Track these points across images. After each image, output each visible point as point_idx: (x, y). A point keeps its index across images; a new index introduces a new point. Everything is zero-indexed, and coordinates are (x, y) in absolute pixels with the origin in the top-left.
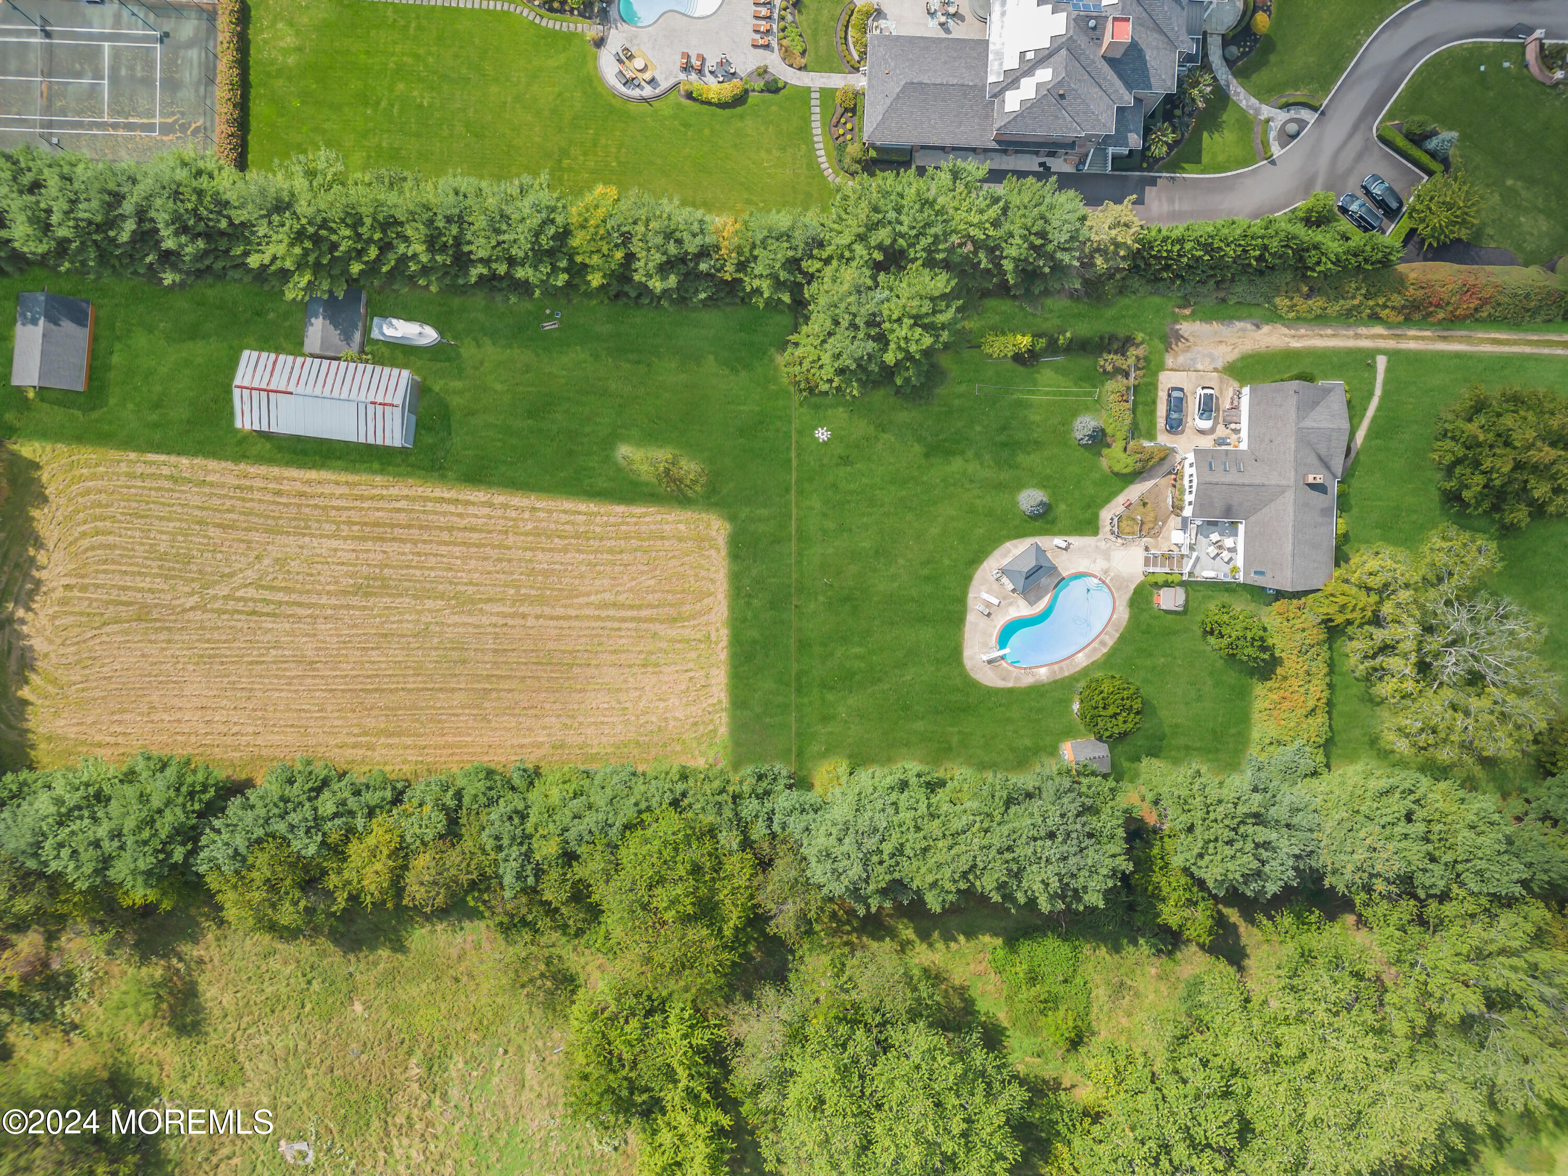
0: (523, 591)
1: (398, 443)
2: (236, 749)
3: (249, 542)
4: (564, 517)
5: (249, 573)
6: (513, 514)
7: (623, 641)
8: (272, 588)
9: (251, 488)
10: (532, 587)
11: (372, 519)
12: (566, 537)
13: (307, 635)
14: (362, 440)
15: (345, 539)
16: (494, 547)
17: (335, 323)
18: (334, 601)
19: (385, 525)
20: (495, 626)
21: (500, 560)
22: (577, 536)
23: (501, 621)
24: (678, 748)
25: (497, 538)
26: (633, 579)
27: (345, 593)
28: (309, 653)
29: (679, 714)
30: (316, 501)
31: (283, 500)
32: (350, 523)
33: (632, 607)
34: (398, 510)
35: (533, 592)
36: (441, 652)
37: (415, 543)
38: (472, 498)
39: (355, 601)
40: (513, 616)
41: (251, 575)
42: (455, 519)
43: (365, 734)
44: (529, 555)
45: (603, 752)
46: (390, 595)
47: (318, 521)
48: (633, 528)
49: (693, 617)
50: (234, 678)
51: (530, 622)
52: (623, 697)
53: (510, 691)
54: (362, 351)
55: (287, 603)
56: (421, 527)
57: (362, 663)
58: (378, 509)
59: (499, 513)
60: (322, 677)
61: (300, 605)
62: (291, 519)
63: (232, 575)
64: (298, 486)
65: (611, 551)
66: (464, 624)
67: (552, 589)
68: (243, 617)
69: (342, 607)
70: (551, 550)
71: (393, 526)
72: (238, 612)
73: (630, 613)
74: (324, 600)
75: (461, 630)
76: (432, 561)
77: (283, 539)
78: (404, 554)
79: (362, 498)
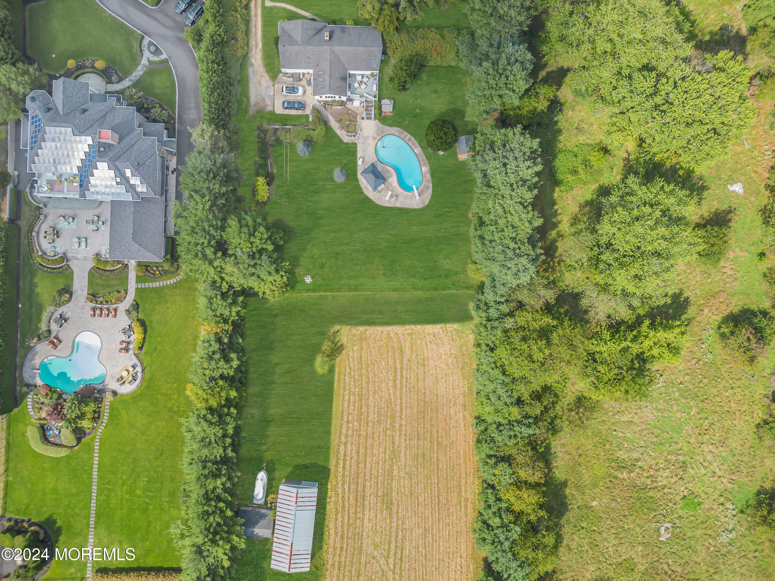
0: (389, 426)
1: (315, 490)
2: (468, 566)
3: (366, 562)
4: (352, 407)
5: (381, 562)
6: (350, 432)
7: (412, 376)
8: (389, 550)
9: (340, 562)
10: (386, 422)
11: (354, 502)
12: (361, 405)
13: (412, 532)
14: (315, 508)
15: (364, 515)
16: (367, 441)
17: (256, 523)
18: (395, 520)
19: (357, 496)
20: (406, 440)
21: (373, 438)
22: (361, 400)
23: (403, 437)
24: (465, 348)
25: (362, 440)
26: (382, 372)
27: (391, 514)
28: (421, 531)
29: (448, 348)
30: (345, 530)
31: (345, 546)
32: (356, 513)
33: (395, 372)
34: (349, 489)
35: (389, 421)
36: (419, 466)
37: (365, 480)
38: (343, 453)
39: (394, 509)
40: (400, 431)
41: (382, 561)
42: (353, 461)
43: (460, 503)
44: (370, 424)
45: (467, 385)
46: (391, 492)
47: (355, 528)
48: (356, 373)
49: (400, 342)
50: (434, 569)
51: (404, 422)
52: (440, 376)
53: (438, 432)
54: (270, 508)
55: (396, 543)
56: (358, 478)
57: (425, 505)
58: (349, 499)
59: (350, 439)
60: (432, 525)
61: (397, 537)
62: (355, 543)
63: (383, 571)
64: (338, 539)
65: (368, 383)
66: (405, 455)
67: (387, 412)
68: (403, 565)
69: (397, 516)
70: (368, 413)
71: (357, 491)
72: (401, 567)
73: (399, 373)
74: (394, 525)
75: (408, 457)
76: (374, 472)
77: (365, 546)
78: (371, 486)
79: (343, 507)
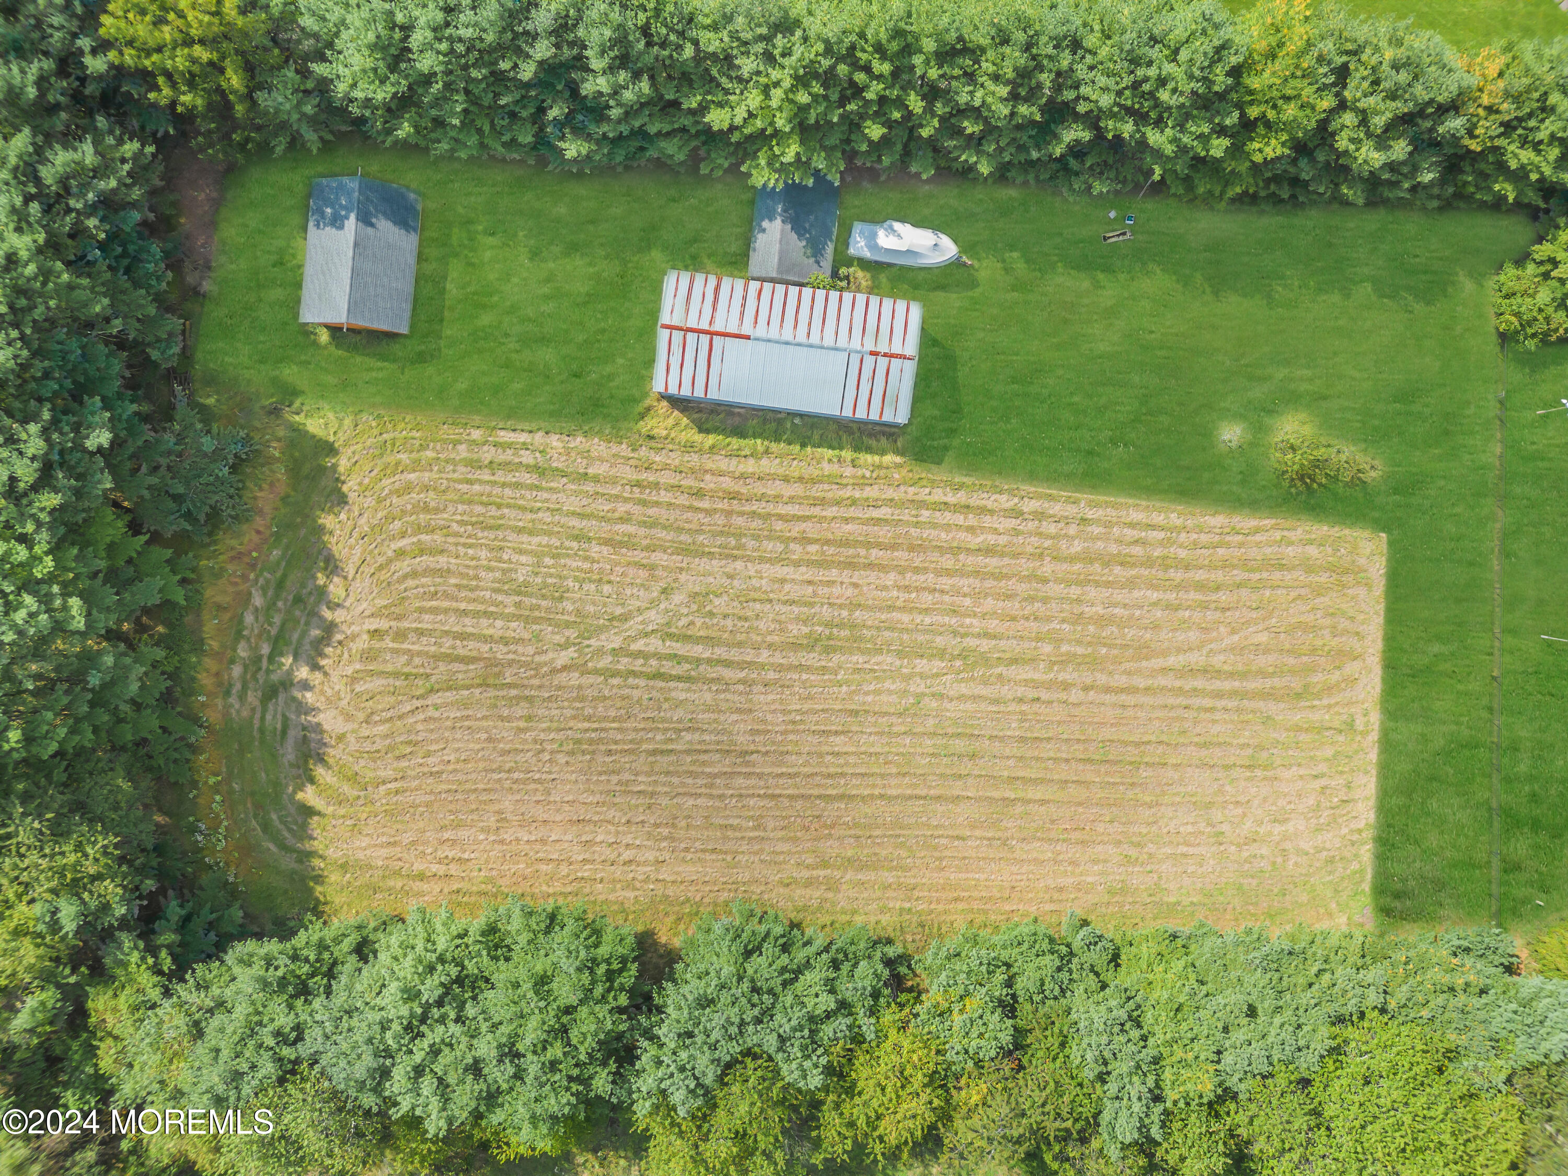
0: (1064, 648)
1: (902, 418)
2: (630, 885)
3: (652, 568)
4: (1130, 533)
5: (652, 614)
6: (1052, 529)
7: (1216, 729)
8: (686, 638)
9: (657, 486)
10: (1079, 642)
11: (839, 535)
12: (1133, 565)
13: (739, 711)
15: (797, 564)
16: (1022, 579)
17: (798, 227)
18: (778, 659)
19: (856, 544)
20: (1021, 700)
21: (1031, 599)
22: (1149, 562)
23: (1031, 694)
24: (1304, 898)
25: (1025, 566)
26: (1233, 632)
27: (795, 646)
28: (741, 739)
29: (1305, 845)
30: (755, 507)
31: (705, 504)
32: (805, 540)
33: (1231, 675)
34: (878, 521)
35: (1080, 650)
36: (940, 741)
37: (902, 571)
38: (990, 504)
39: (812, 659)
40: (1049, 685)
41: (655, 618)
42: (962, 535)
43: (824, 864)
44: (1075, 591)
45: (1186, 902)
46: (862, 652)
47: (756, 538)
48: (1238, 553)
49: (1329, 689)
50: (626, 776)
51: (1075, 695)
52: (1217, 815)
53: (1043, 802)
54: (835, 275)
55: (709, 661)
56: (912, 548)
57: (820, 755)
58: (847, 520)
59: (1031, 526)
60: (760, 776)
61: (727, 664)
62: (715, 535)
63: (625, 618)
64: (727, 483)
65: (1201, 587)
66: (975, 698)
67: (1110, 646)
68: (642, 682)
69: (791, 668)
70: (1108, 584)
71: (868, 545)
72: (634, 674)
73: (1227, 685)
74: (764, 656)
75: (970, 706)
76: (927, 599)
77: (703, 564)
78: (885, 588)
79: (822, 502)
